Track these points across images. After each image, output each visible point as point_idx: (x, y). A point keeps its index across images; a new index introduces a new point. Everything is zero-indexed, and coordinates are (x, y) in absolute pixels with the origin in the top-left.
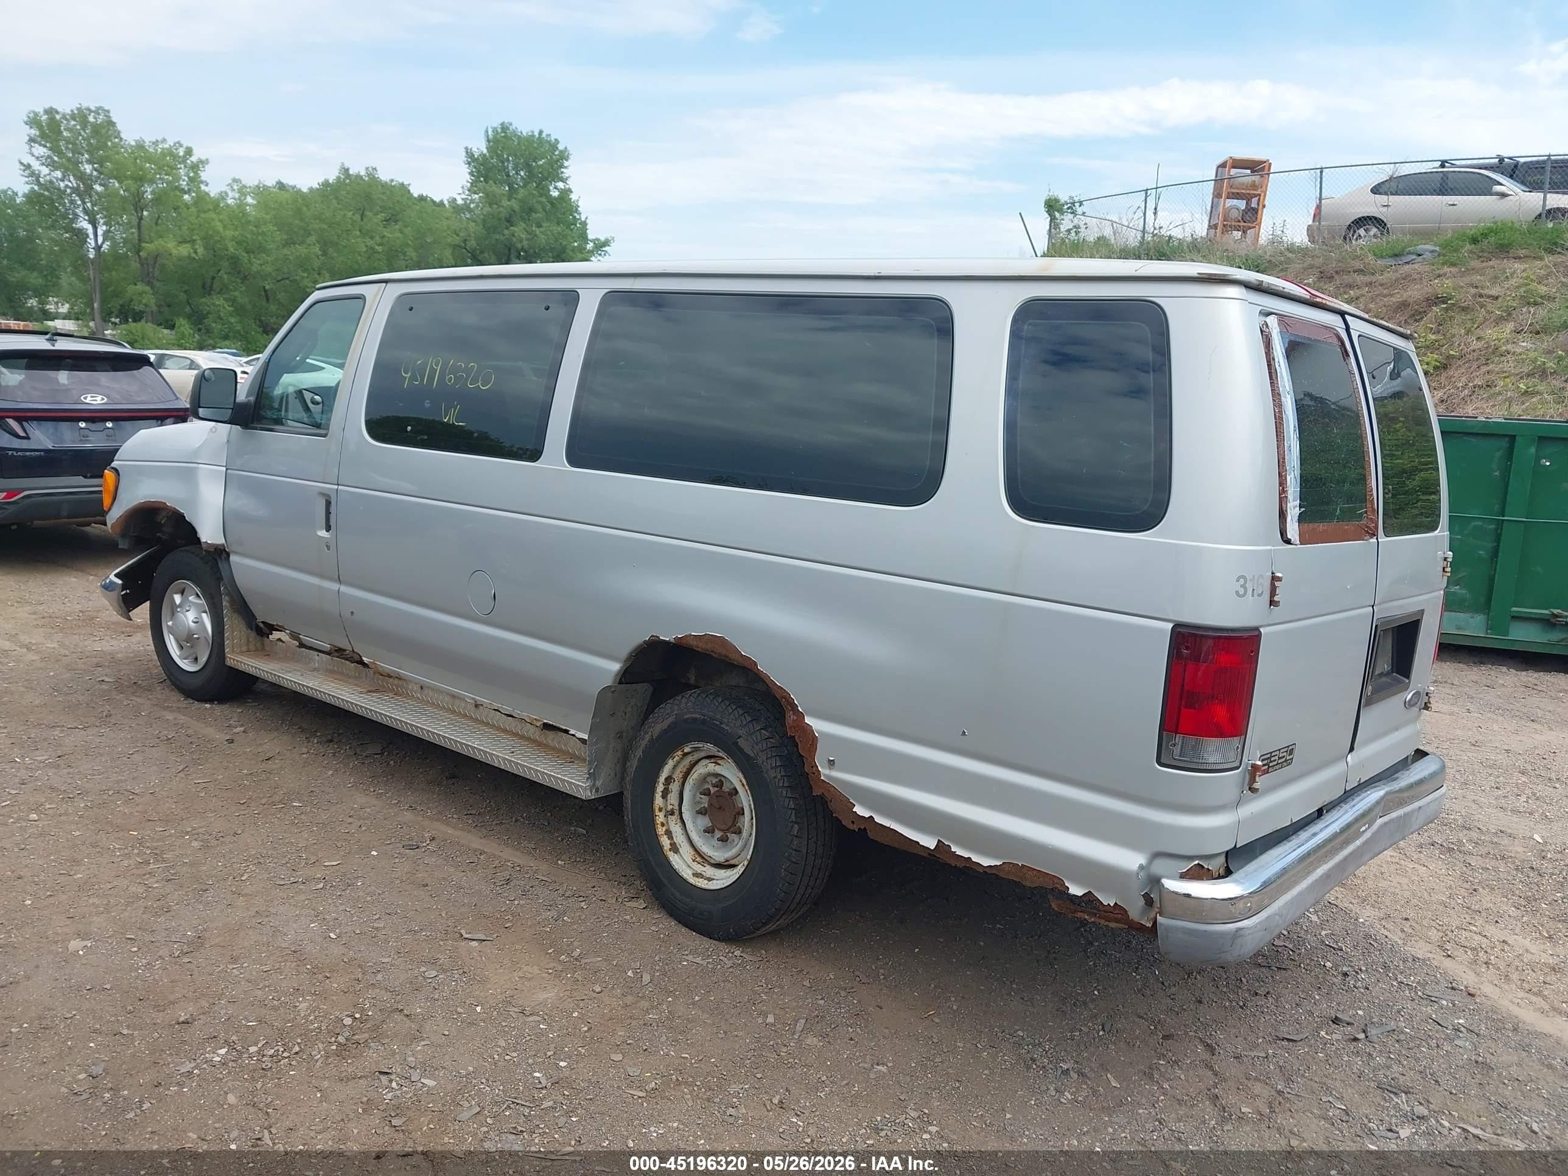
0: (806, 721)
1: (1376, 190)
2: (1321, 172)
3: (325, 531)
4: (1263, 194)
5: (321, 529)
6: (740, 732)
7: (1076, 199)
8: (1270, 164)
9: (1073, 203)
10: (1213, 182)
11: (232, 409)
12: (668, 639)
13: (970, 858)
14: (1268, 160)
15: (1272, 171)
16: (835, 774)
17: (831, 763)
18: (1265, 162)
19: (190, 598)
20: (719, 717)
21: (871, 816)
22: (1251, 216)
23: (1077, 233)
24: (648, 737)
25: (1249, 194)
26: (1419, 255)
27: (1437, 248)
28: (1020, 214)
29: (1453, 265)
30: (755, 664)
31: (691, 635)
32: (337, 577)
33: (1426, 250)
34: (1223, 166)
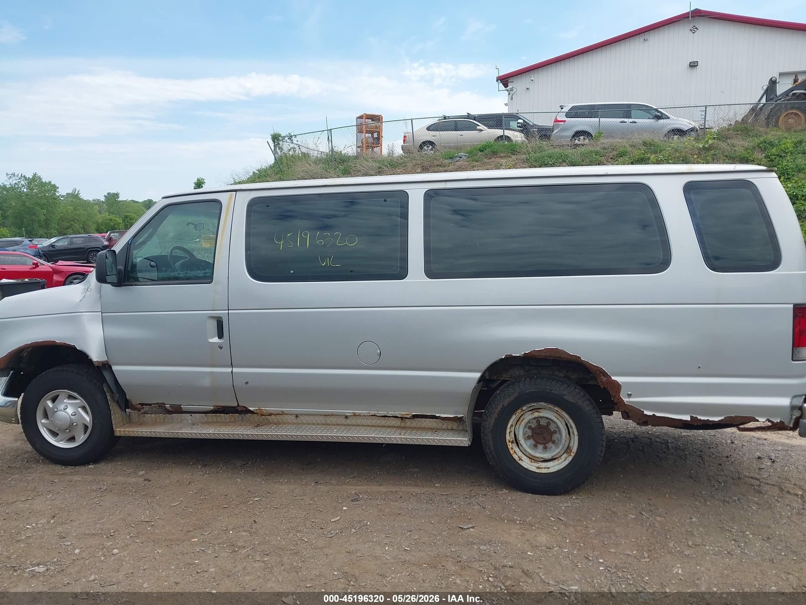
0: (613, 379)
1: (429, 129)
2: (412, 121)
3: (217, 338)
4: (381, 131)
5: (213, 337)
6: (565, 393)
7: (292, 134)
8: (382, 117)
9: (292, 136)
10: (355, 127)
11: (117, 275)
12: (519, 355)
13: (708, 420)
14: (381, 115)
15: (383, 121)
16: (632, 399)
17: (629, 396)
18: (380, 116)
19: (65, 401)
20: (549, 388)
21: (653, 414)
22: (378, 141)
23: (294, 151)
24: (500, 407)
25: (373, 131)
26: (461, 158)
27: (467, 154)
28: (267, 142)
29: (477, 161)
30: (579, 357)
31: (535, 350)
32: (230, 364)
33: (463, 155)
34: (361, 117)
